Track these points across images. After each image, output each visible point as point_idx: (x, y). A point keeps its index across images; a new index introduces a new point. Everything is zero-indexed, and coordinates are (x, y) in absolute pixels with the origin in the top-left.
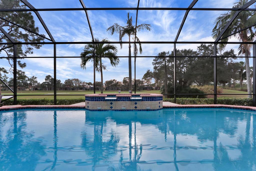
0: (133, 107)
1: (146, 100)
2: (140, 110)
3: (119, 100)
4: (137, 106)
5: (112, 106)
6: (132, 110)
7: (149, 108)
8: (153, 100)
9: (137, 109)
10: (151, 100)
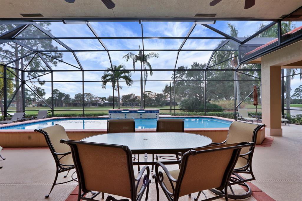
0: (139, 117)
1: (148, 113)
2: (144, 119)
3: (130, 113)
4: (141, 116)
5: (126, 116)
6: (139, 119)
7: (149, 117)
8: (152, 113)
9: (142, 118)
10: (150, 113)
